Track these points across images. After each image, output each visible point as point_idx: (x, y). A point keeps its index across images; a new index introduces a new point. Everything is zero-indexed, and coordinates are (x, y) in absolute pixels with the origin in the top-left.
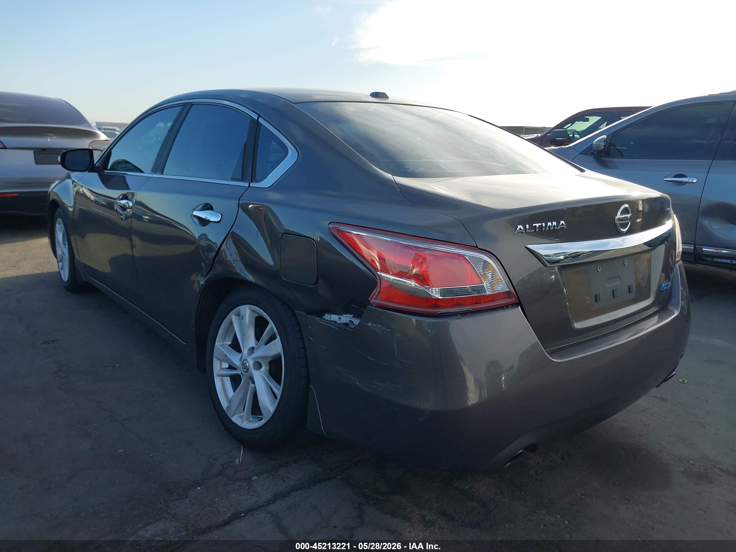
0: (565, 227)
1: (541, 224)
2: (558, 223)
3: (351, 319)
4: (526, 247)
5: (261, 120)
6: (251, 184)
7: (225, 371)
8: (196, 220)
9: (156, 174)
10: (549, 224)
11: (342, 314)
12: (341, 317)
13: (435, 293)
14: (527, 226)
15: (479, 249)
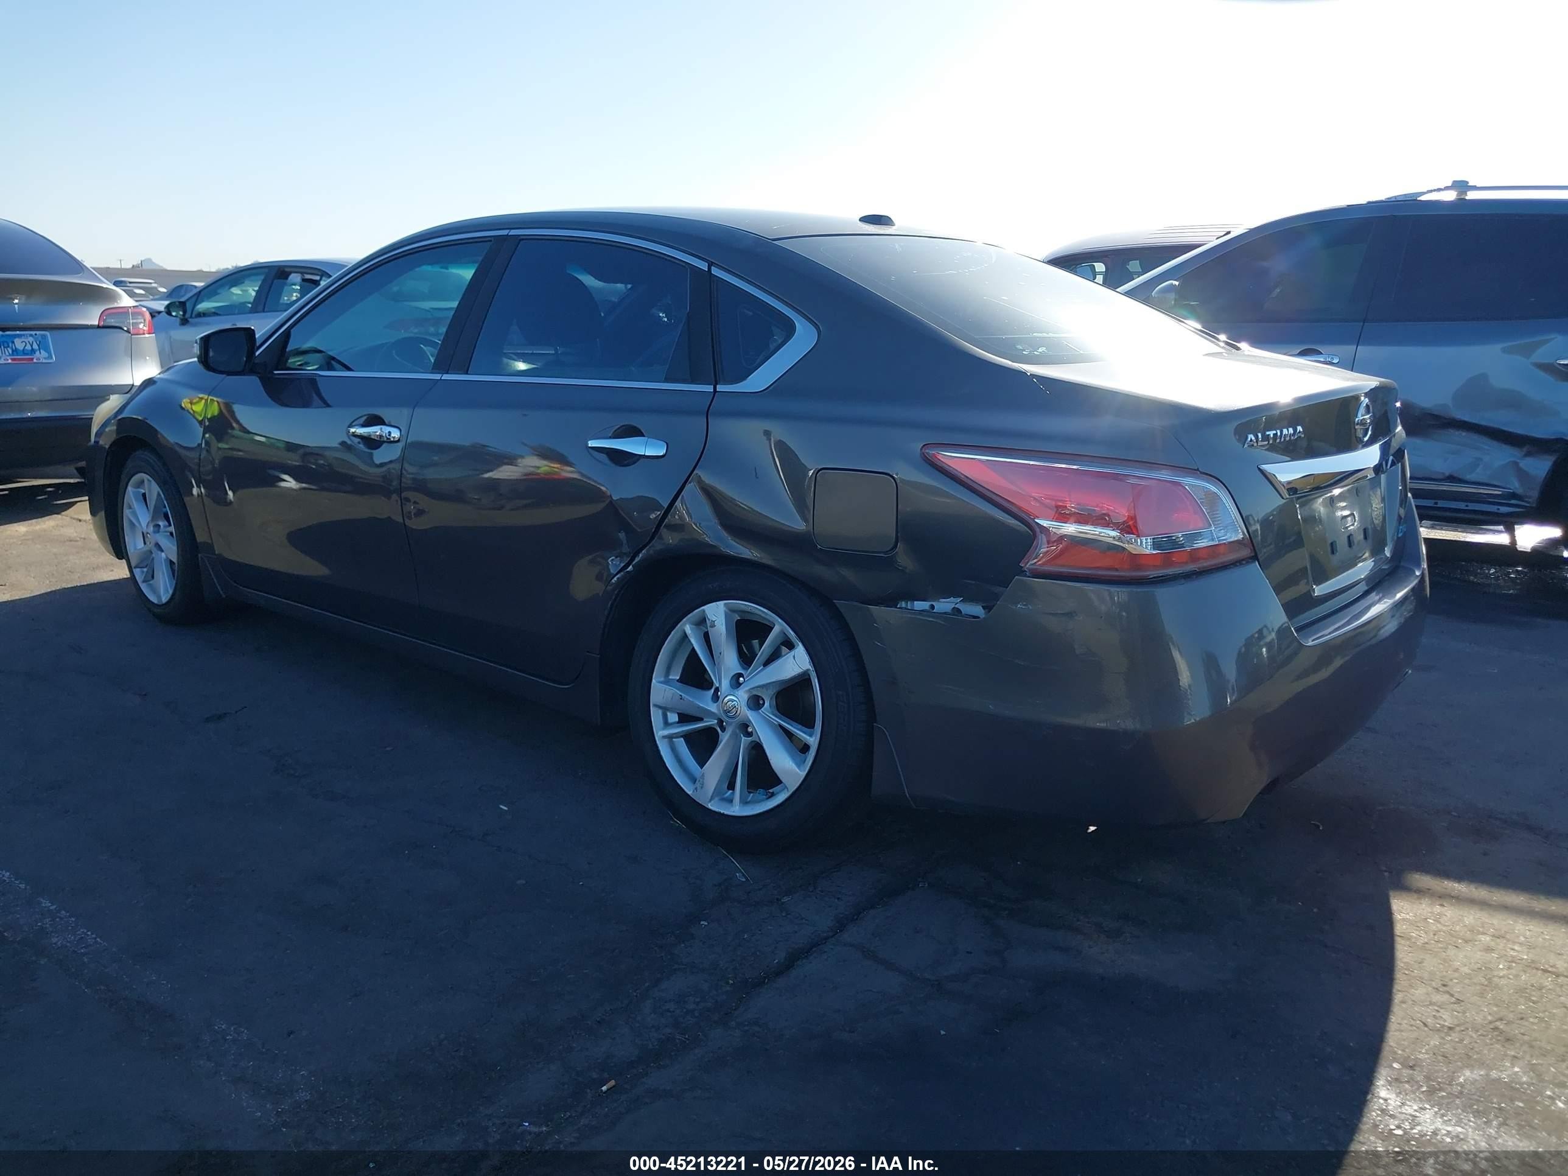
0: (1303, 436)
1: (1275, 432)
2: (1295, 430)
3: (956, 606)
4: (1259, 469)
5: (715, 271)
6: (718, 386)
7: (678, 727)
8: (603, 457)
9: (447, 373)
10: (1285, 431)
11: (937, 599)
12: (934, 603)
13: (1144, 546)
14: (1260, 435)
15: (1201, 473)
